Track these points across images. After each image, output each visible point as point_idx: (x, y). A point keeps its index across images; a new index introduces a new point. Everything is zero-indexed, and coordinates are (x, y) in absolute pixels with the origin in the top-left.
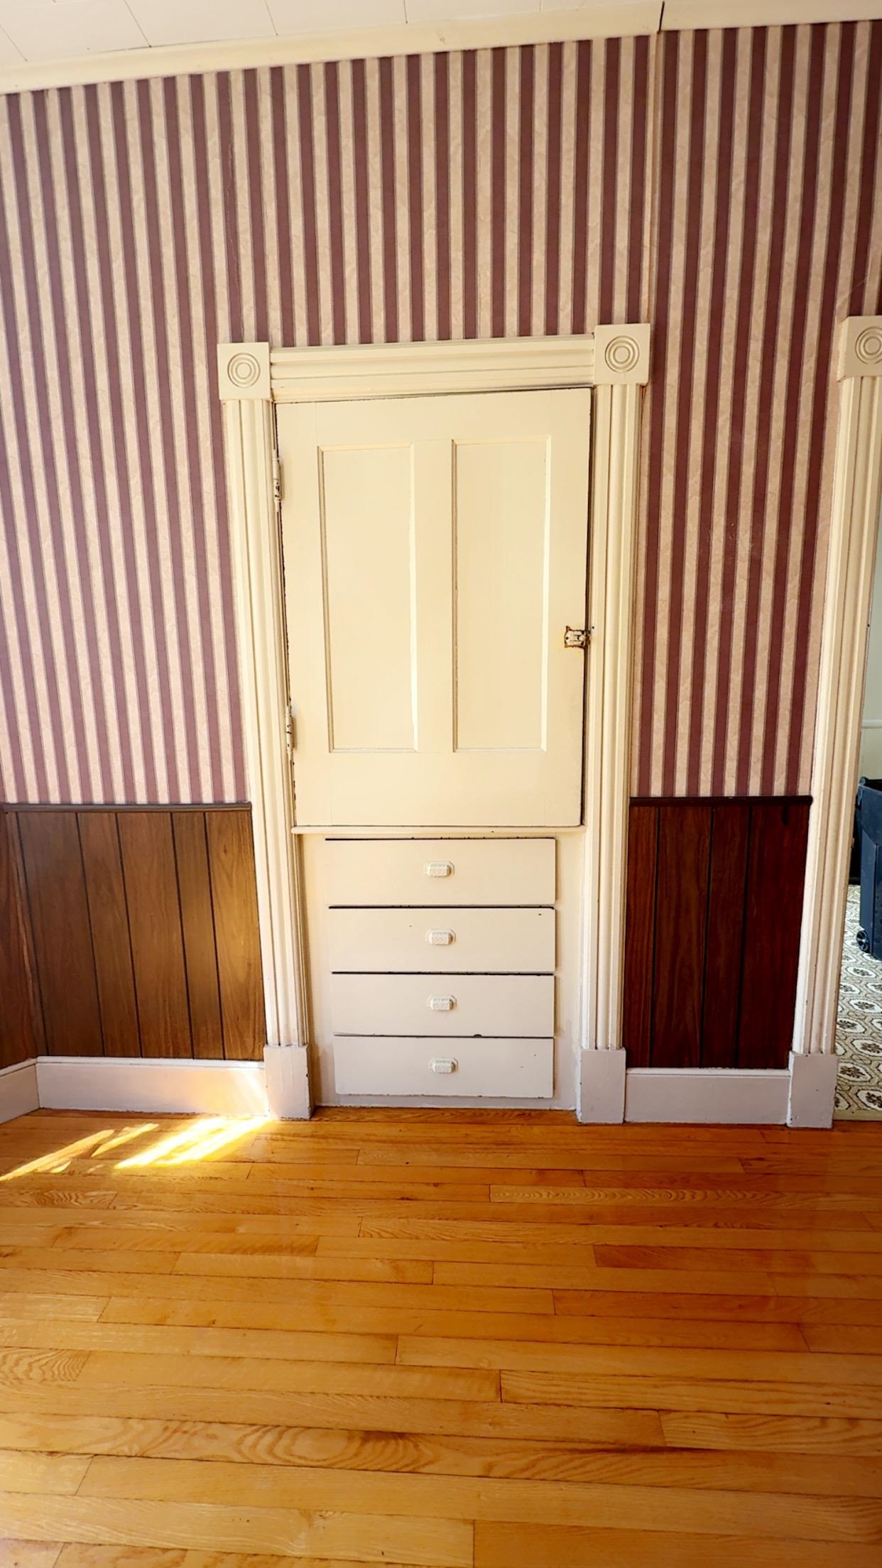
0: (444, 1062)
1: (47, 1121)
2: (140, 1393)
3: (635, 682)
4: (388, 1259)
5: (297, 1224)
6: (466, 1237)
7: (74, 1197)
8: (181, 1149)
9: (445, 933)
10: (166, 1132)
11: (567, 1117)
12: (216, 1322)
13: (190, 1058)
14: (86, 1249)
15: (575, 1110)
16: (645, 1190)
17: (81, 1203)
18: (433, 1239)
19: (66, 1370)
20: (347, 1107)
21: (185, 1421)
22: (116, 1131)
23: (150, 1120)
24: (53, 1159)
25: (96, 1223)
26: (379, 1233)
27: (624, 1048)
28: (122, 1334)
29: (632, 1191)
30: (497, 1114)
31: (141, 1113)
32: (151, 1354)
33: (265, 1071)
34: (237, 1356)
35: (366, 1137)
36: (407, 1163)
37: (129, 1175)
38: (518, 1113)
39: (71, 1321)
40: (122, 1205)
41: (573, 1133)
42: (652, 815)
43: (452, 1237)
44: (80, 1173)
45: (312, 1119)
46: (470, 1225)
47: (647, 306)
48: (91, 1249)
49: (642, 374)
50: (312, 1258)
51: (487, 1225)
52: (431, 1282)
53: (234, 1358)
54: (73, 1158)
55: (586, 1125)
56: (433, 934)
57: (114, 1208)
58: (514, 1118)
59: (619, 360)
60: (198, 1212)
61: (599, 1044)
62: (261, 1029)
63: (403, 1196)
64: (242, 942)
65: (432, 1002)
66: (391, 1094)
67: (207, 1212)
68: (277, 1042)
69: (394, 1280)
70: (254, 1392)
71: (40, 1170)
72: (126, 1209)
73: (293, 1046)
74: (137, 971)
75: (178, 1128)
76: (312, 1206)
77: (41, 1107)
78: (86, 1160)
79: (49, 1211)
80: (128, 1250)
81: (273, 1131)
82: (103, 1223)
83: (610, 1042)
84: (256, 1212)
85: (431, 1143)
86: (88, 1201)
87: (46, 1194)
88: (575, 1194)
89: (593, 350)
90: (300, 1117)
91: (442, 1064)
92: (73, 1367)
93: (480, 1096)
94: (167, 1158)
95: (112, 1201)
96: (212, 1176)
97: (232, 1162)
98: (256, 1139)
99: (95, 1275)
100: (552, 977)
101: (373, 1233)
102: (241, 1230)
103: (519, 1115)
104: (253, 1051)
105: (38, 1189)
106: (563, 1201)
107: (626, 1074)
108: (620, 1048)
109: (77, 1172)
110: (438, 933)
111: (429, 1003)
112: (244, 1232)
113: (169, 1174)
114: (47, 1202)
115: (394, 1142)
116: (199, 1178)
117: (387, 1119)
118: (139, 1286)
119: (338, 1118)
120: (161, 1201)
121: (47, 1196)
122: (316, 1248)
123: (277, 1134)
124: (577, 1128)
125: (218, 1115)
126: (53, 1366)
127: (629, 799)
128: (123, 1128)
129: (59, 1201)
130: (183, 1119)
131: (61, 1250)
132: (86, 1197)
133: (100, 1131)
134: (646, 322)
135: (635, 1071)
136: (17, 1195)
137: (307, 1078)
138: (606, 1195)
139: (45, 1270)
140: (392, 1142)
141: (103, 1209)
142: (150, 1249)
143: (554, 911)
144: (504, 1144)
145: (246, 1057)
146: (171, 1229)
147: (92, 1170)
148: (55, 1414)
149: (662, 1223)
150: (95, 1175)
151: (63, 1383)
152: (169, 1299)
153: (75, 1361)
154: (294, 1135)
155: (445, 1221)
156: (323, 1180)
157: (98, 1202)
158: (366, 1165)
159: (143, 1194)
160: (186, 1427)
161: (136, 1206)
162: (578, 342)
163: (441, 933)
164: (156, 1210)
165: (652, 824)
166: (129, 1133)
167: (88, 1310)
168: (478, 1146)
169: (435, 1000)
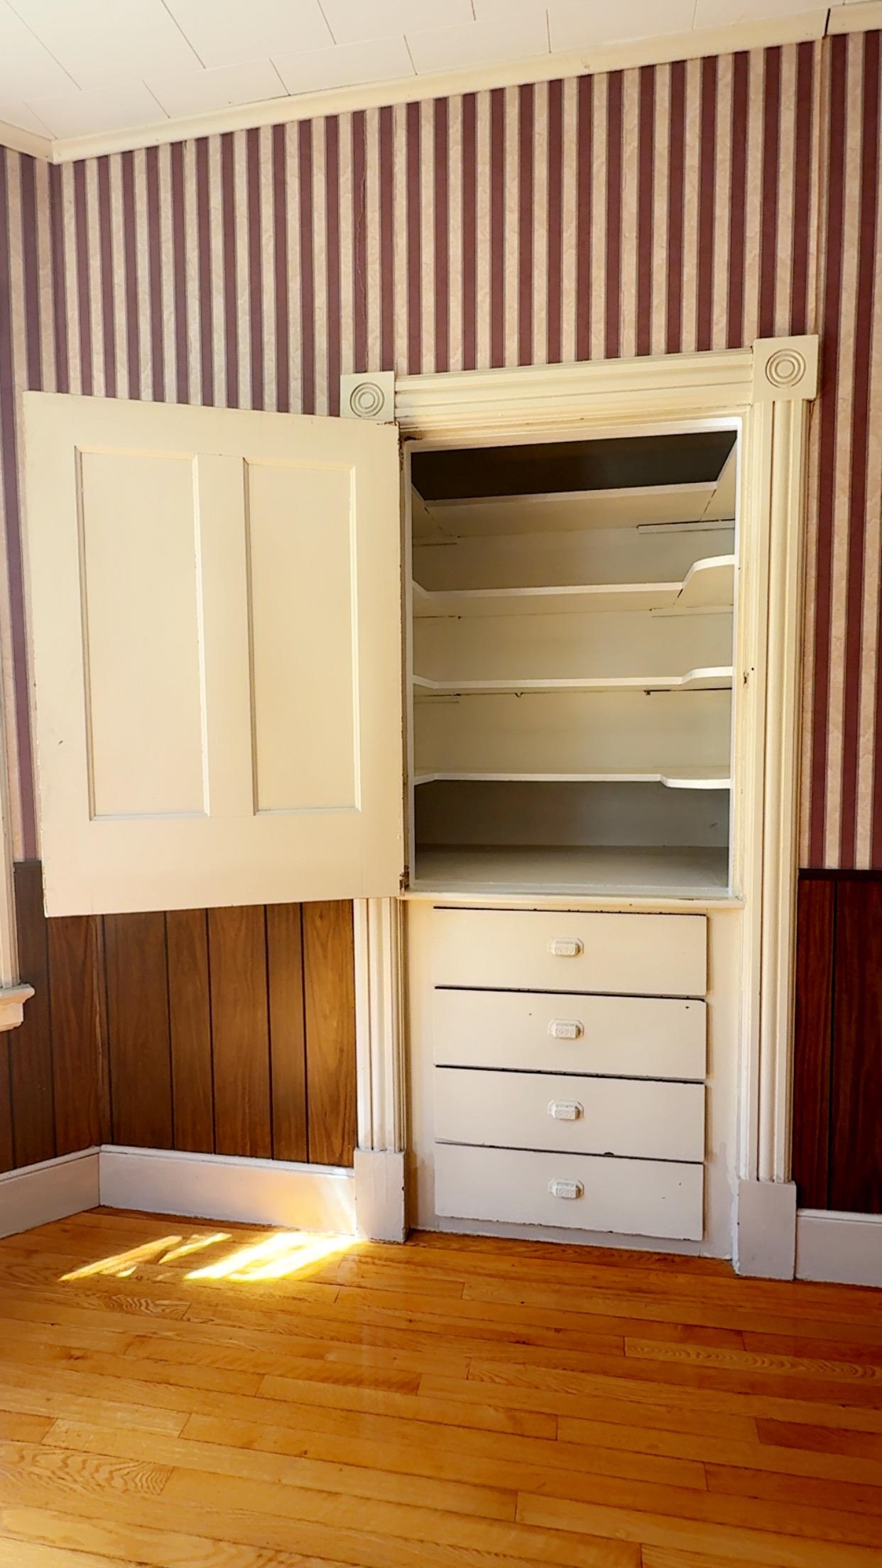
0: (567, 1184)
1: (107, 1220)
2: (229, 1516)
3: (804, 732)
4: (503, 1408)
5: (395, 1358)
6: (595, 1393)
7: (144, 1304)
8: (259, 1264)
9: (572, 1025)
10: (241, 1243)
11: (721, 1268)
12: (308, 1453)
13: (269, 1158)
14: (161, 1360)
15: (731, 1260)
16: (823, 1361)
17: (152, 1312)
18: (556, 1391)
19: (149, 1483)
20: (446, 1234)
21: (280, 1551)
22: (184, 1238)
23: (222, 1229)
24: (118, 1261)
25: (169, 1334)
26: (490, 1378)
27: (794, 1182)
28: (206, 1453)
29: (805, 1361)
30: (631, 1256)
31: (211, 1220)
32: (239, 1478)
33: (354, 1180)
34: (334, 1491)
35: (472, 1269)
36: (522, 1303)
37: (202, 1286)
38: (657, 1257)
39: (151, 1434)
40: (196, 1318)
41: (729, 1286)
42: (828, 890)
43: (578, 1391)
44: (148, 1279)
45: (407, 1243)
46: (601, 1379)
47: (814, 316)
48: (166, 1361)
49: (809, 388)
50: (413, 1397)
51: (622, 1382)
52: (554, 1438)
53: (330, 1493)
54: (140, 1262)
55: (747, 1278)
56: (558, 1025)
57: (189, 1320)
58: (652, 1263)
59: (781, 374)
60: (281, 1333)
61: (762, 1175)
62: (351, 1129)
63: (518, 1339)
64: (335, 1024)
65: (554, 1109)
66: (501, 1220)
67: (291, 1335)
68: (370, 1146)
69: (511, 1431)
70: (354, 1531)
71: (105, 1272)
72: (201, 1323)
73: (388, 1152)
74: (216, 1051)
75: (254, 1240)
76: (411, 1340)
77: (102, 1204)
78: (153, 1266)
79: (117, 1316)
80: (207, 1366)
81: (362, 1253)
82: (178, 1335)
83: (775, 1173)
84: (346, 1340)
85: (551, 1283)
86: (159, 1310)
87: (114, 1298)
88: (731, 1358)
89: (752, 365)
90: (393, 1240)
91: (565, 1187)
92: (156, 1482)
93: (611, 1232)
94: (242, 1272)
95: (186, 1312)
96: (294, 1296)
97: (316, 1282)
98: (342, 1261)
99: (172, 1388)
100: (703, 1086)
101: (484, 1378)
102: (331, 1357)
103: (659, 1260)
104: (341, 1155)
105: (105, 1292)
106: (717, 1364)
107: (797, 1216)
108: (789, 1181)
109: (145, 1278)
110: (562, 1025)
111: (550, 1110)
112: (334, 1360)
113: (247, 1289)
114: (116, 1306)
115: (504, 1277)
116: (280, 1296)
117: (498, 1252)
118: (221, 1405)
119: (438, 1245)
120: (239, 1317)
121: (116, 1301)
122: (418, 1387)
123: (367, 1256)
124: (736, 1281)
125: (297, 1230)
126: (136, 1477)
127: (797, 871)
128: (192, 1234)
129: (129, 1307)
130: (258, 1230)
131: (135, 1358)
132: (156, 1305)
133: (167, 1236)
134: (812, 334)
135: (807, 1213)
136: (83, 1296)
137: (403, 1192)
138: (772, 1363)
139: (119, 1377)
140: (503, 1277)
141: (176, 1320)
142: (230, 1368)
143: (704, 1004)
144: (640, 1290)
145: (332, 1162)
146: (253, 1348)
147: (160, 1278)
148: (141, 1526)
149: (844, 1402)
150: (165, 1283)
151: (147, 1496)
152: (255, 1422)
153: (158, 1475)
154: (386, 1260)
155: (570, 1372)
156: (423, 1313)
157: (171, 1312)
158: (473, 1300)
159: (220, 1308)
160: (282, 1557)
161: (213, 1320)
162: (735, 357)
163: (566, 1025)
164: (234, 1326)
165: (827, 904)
166: (198, 1241)
167: (170, 1426)
168: (608, 1291)
169: (557, 1106)
